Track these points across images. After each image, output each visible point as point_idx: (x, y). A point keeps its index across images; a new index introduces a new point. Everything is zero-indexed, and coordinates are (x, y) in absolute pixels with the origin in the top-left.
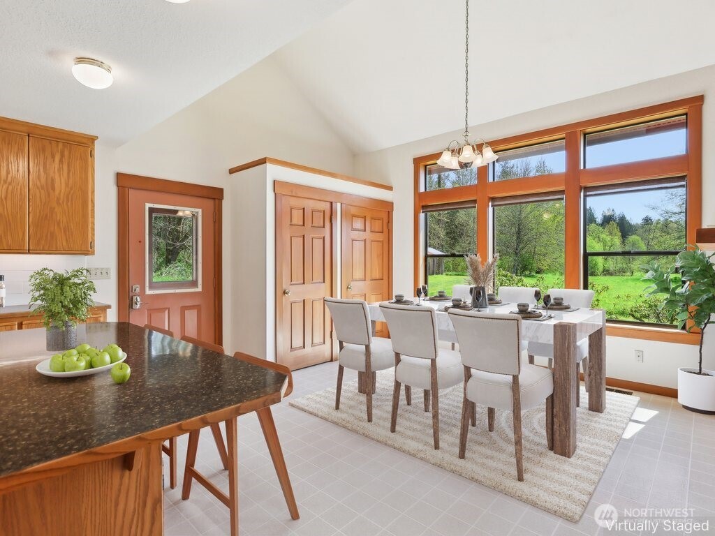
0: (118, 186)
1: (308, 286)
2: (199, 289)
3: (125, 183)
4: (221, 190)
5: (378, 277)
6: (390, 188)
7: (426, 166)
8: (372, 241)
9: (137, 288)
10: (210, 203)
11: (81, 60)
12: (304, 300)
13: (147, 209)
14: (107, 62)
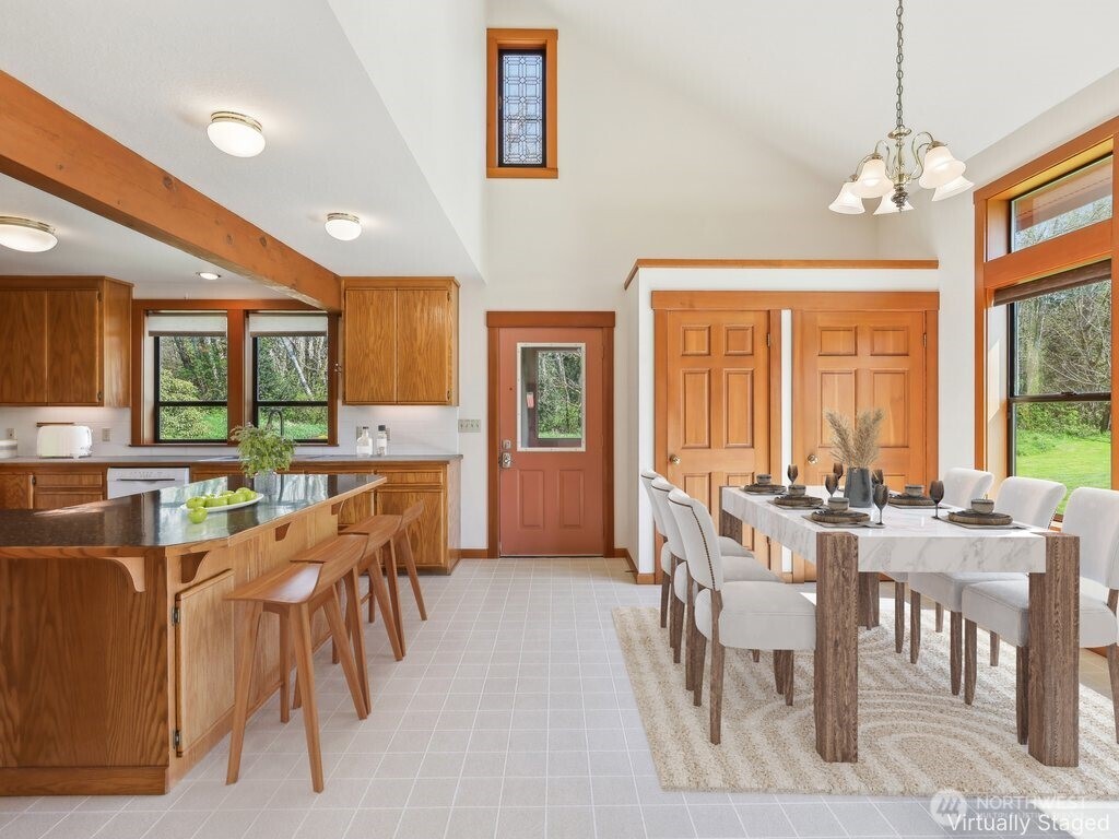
0: (488, 326)
1: (717, 452)
2: (583, 449)
3: (496, 321)
4: (612, 314)
5: (892, 442)
6: (933, 264)
7: (1009, 202)
8: (876, 373)
9: (508, 444)
10: (597, 335)
11: (331, 217)
12: (710, 474)
13: (519, 349)
14: (351, 213)
